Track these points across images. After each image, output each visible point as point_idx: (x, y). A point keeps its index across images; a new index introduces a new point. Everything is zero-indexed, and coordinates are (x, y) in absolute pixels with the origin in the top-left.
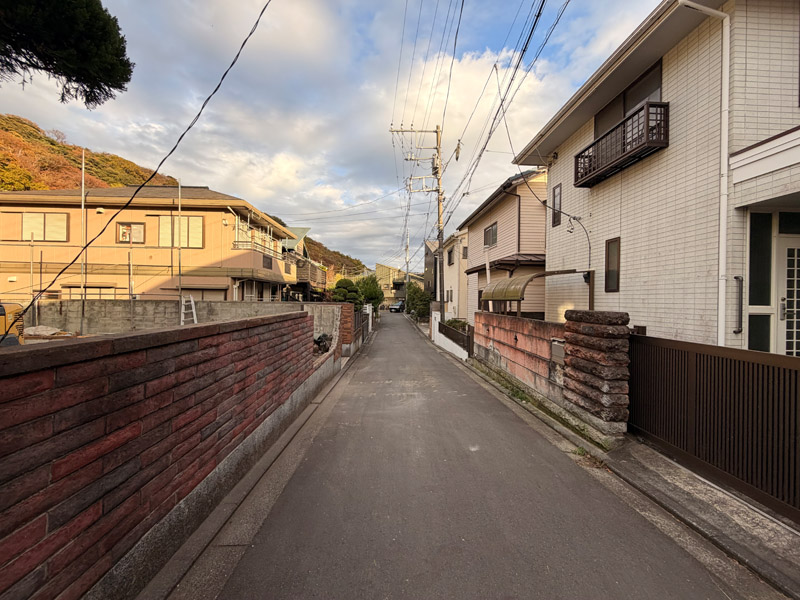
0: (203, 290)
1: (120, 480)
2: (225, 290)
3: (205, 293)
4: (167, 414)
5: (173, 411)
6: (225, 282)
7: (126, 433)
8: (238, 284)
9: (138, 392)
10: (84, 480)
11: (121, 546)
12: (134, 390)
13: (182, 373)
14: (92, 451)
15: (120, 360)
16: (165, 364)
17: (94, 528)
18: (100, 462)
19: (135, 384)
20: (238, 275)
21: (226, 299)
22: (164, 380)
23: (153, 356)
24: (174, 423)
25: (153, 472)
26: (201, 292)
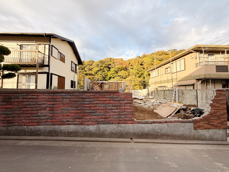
0: (185, 85)
1: (9, 113)
2: (193, 85)
3: (187, 87)
4: (20, 106)
5: (22, 106)
6: (194, 82)
7: (11, 106)
8: (200, 82)
9: (13, 100)
10: (3, 110)
11: (10, 124)
12: (12, 100)
13: (24, 100)
14: (4, 106)
15: (9, 94)
16: (19, 97)
17: (5, 118)
18: (6, 109)
19: (12, 99)
20: (198, 78)
21: (194, 88)
22: (19, 100)
23: (16, 95)
24: (22, 109)
25: (17, 116)
26: (185, 87)
